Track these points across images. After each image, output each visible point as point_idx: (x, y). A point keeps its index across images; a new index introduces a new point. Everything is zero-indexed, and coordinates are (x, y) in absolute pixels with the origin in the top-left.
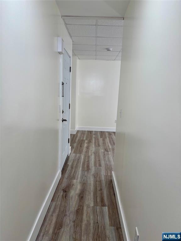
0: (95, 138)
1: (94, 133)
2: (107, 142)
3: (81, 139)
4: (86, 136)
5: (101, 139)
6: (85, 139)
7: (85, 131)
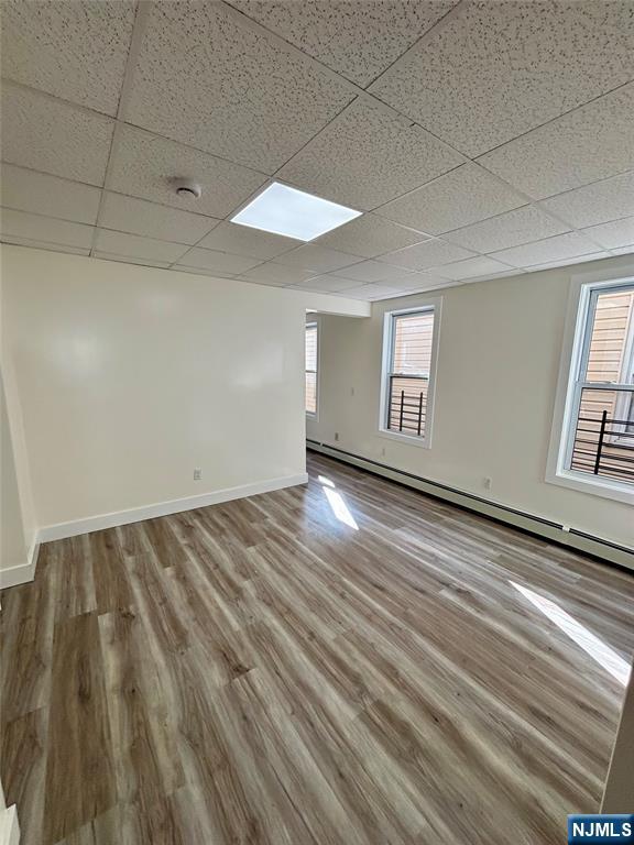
0: (140, 576)
1: (121, 537)
2: (205, 589)
3: (74, 612)
4: (96, 577)
5: (168, 569)
6: (91, 604)
7: (79, 538)
